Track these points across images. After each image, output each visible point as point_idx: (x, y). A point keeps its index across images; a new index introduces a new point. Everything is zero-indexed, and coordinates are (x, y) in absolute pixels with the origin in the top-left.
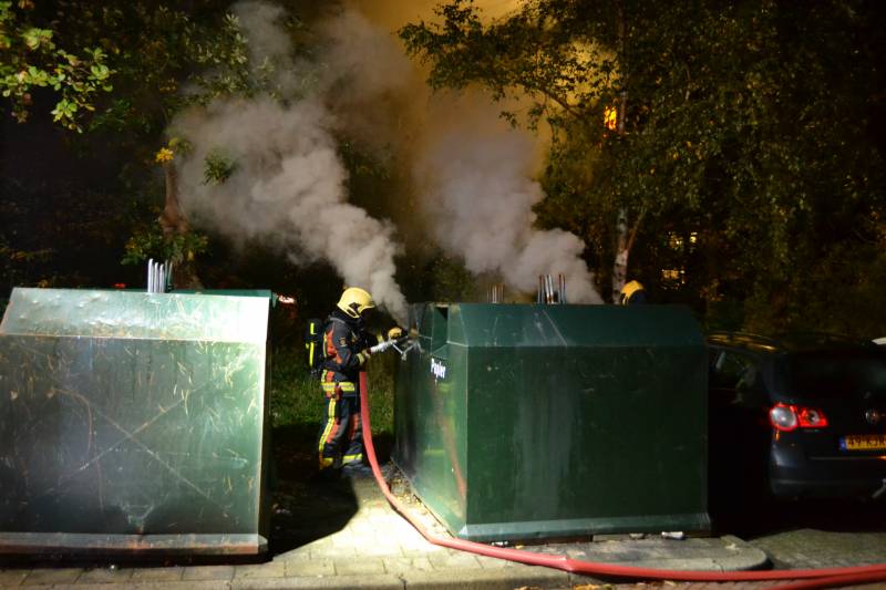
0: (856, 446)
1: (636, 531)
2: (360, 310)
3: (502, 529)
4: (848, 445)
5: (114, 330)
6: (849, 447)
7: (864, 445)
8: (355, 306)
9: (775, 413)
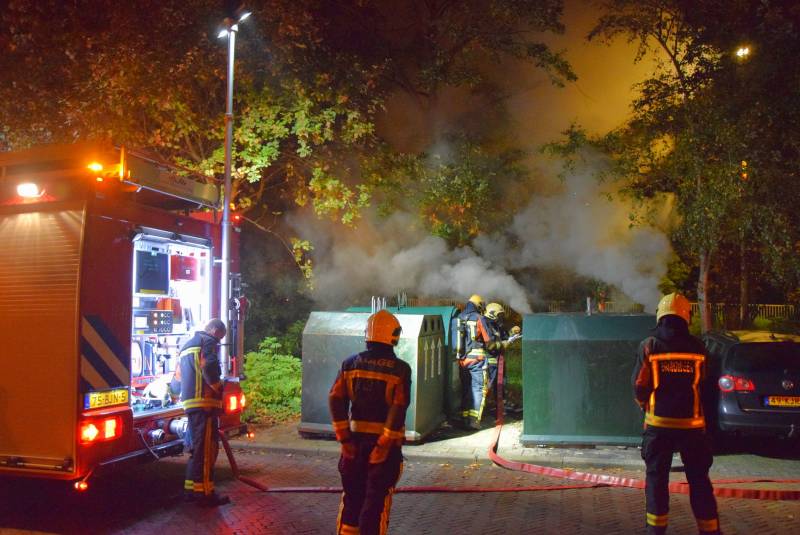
0: (777, 403)
1: (621, 444)
2: (496, 314)
3: (543, 438)
4: (772, 402)
5: (351, 331)
6: (771, 403)
7: (783, 403)
8: (492, 313)
9: (724, 380)
